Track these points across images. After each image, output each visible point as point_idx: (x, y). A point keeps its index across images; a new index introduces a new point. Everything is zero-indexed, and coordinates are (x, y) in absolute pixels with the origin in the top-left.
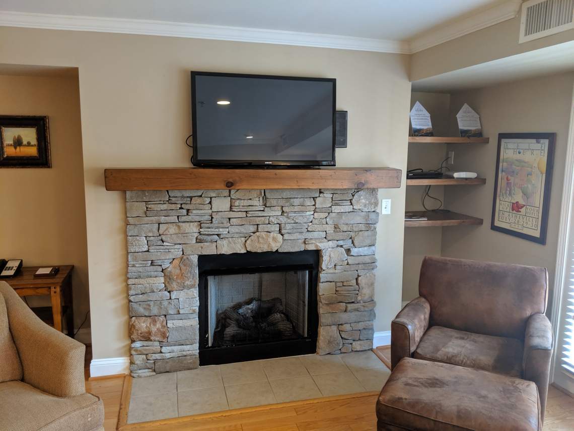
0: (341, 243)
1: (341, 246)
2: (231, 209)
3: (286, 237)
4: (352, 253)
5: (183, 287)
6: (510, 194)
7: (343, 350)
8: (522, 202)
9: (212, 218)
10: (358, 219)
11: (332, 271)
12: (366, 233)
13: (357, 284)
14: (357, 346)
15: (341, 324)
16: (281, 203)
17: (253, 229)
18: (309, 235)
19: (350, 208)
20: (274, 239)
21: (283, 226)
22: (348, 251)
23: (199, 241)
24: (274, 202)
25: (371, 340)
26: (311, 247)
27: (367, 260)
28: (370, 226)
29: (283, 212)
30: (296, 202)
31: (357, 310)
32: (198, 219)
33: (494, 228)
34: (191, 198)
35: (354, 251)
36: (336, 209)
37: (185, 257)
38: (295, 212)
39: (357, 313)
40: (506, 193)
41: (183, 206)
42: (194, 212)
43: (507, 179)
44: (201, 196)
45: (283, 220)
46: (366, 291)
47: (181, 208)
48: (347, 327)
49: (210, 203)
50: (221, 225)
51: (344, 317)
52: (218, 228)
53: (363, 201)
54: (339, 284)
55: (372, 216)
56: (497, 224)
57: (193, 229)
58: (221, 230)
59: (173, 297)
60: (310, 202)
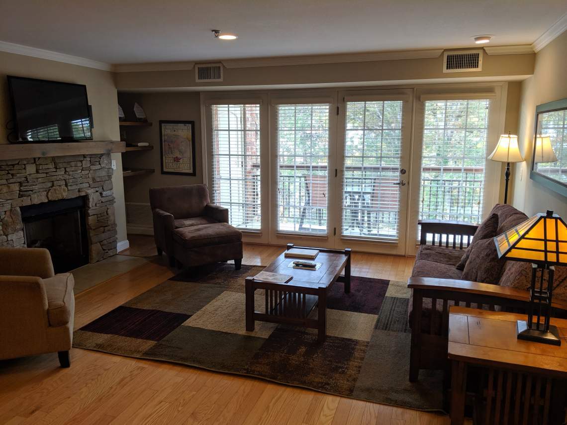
0: (97, 189)
1: (97, 191)
2: (37, 172)
3: (69, 188)
4: (104, 195)
5: (15, 231)
6: (172, 153)
7: (105, 257)
8: (179, 156)
9: (27, 179)
10: (103, 173)
11: (95, 208)
12: (108, 182)
13: (107, 214)
14: (111, 253)
15: (102, 241)
16: (65, 165)
17: (50, 184)
18: (81, 186)
19: (98, 167)
20: (64, 190)
21: (67, 181)
22: (101, 194)
23: (20, 196)
24: (60, 165)
25: (115, 248)
26: (83, 194)
27: (110, 198)
28: (110, 177)
29: (66, 171)
30: (73, 164)
31: (109, 230)
32: (19, 180)
33: (163, 173)
34: (13, 165)
35: (104, 193)
36: (93, 168)
37: (13, 209)
38: (73, 171)
39: (109, 232)
40: (169, 153)
41: (10, 172)
42: (18, 175)
43: (169, 145)
44: (18, 164)
45: (67, 177)
46: (112, 218)
47: (8, 173)
48: (105, 242)
49: (25, 169)
50: (34, 184)
51: (103, 236)
52: (31, 186)
53: (105, 161)
54: (99, 216)
55: (111, 170)
56: (165, 170)
57: (16, 187)
58: (34, 187)
59: (9, 239)
60: (79, 164)
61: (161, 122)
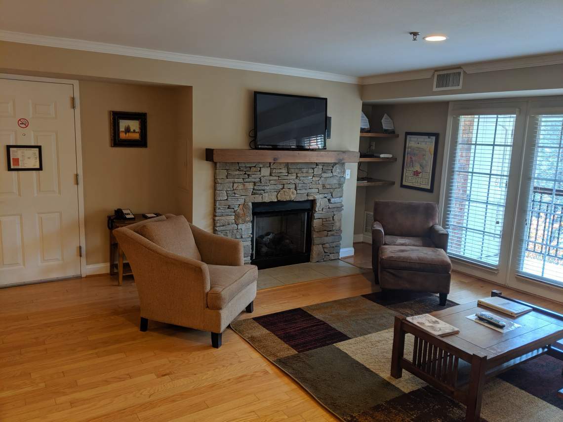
0: (326, 195)
1: (326, 197)
2: (271, 175)
3: (298, 191)
4: (331, 202)
5: (245, 222)
6: (413, 166)
7: (325, 260)
8: (419, 170)
9: (261, 180)
10: (334, 181)
11: (320, 212)
12: (339, 190)
13: (333, 220)
14: (332, 257)
15: (324, 244)
16: (297, 171)
17: (281, 187)
18: (310, 191)
19: (331, 175)
20: (293, 193)
21: (297, 185)
22: (329, 200)
23: (253, 194)
24: (293, 171)
25: (338, 253)
26: (311, 198)
27: (338, 205)
28: (340, 185)
29: (297, 176)
30: (305, 170)
31: (332, 235)
32: (254, 180)
33: (402, 186)
34: (250, 167)
35: (333, 200)
36: (324, 175)
37: (246, 204)
38: (304, 177)
39: (333, 237)
40: (410, 166)
41: (247, 172)
42: (253, 176)
43: (411, 158)
44: (255, 167)
45: (297, 181)
46: (337, 224)
47: (245, 174)
48: (327, 245)
49: (260, 171)
50: (266, 184)
51: (326, 239)
52: (263, 186)
53: (338, 170)
54: (325, 220)
55: (342, 179)
56: (404, 183)
57: (250, 186)
58: (265, 187)
59: (239, 228)
60: (311, 171)
61: (407, 134)
